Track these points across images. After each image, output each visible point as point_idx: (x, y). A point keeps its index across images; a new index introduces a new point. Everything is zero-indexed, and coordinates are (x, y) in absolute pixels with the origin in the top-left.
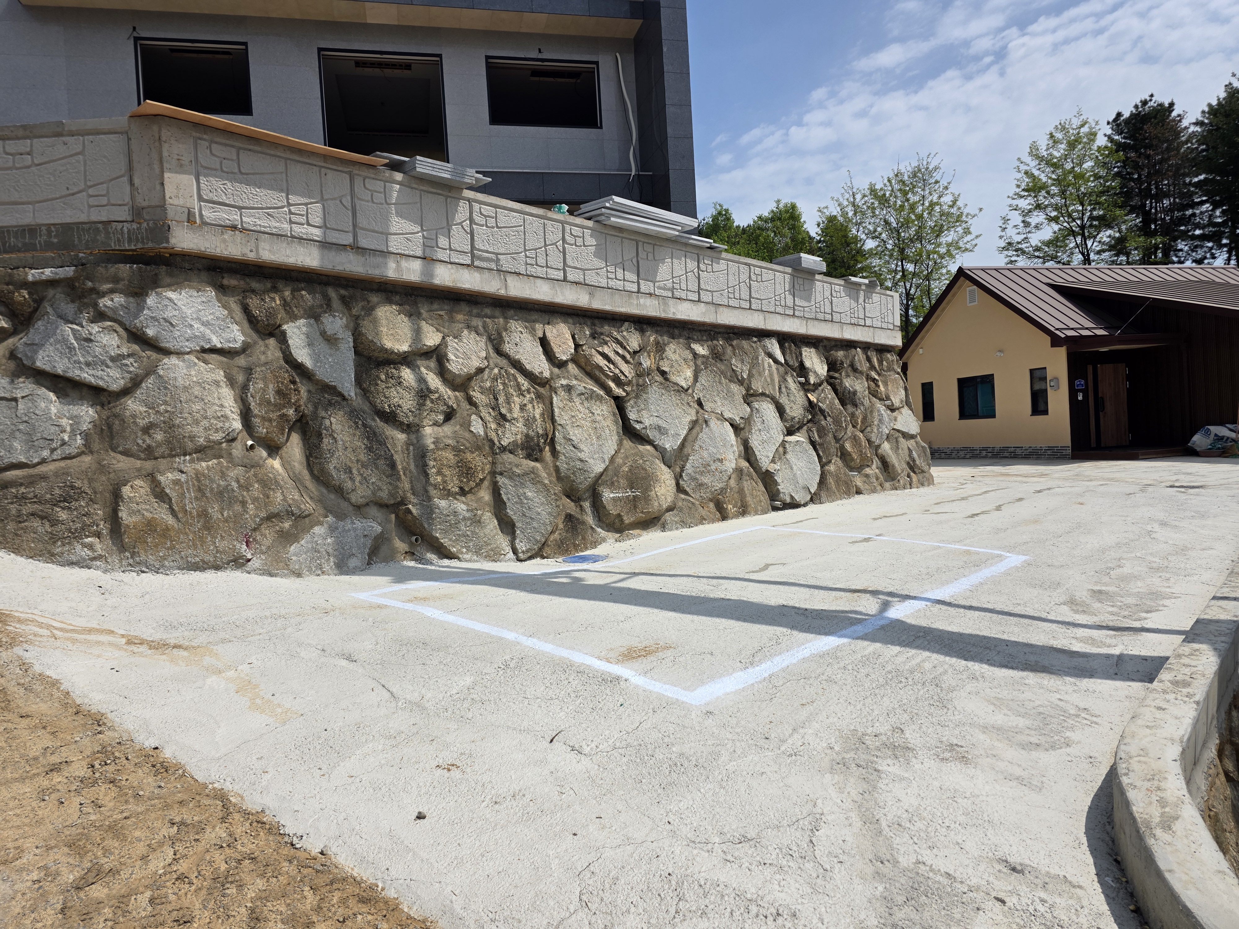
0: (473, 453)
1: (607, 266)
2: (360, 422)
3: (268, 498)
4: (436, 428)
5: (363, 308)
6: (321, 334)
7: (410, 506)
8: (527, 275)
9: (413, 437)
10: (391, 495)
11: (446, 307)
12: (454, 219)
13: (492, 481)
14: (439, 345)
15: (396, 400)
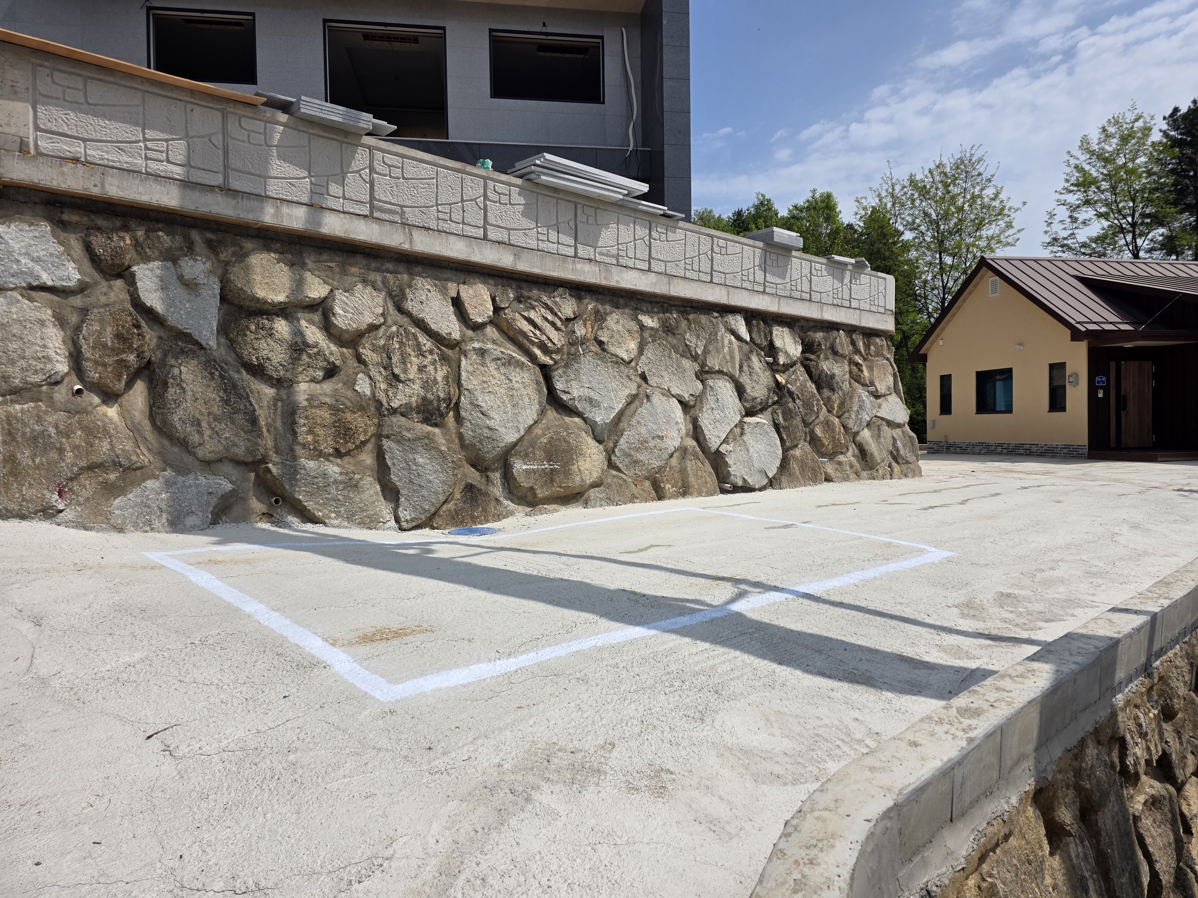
0: (354, 413)
1: (537, 227)
2: (217, 373)
3: (92, 446)
4: (313, 385)
5: (234, 254)
6: (178, 278)
7: (270, 465)
8: (439, 231)
9: (283, 392)
10: (249, 452)
11: (338, 259)
12: (349, 166)
13: (377, 444)
14: (326, 298)
15: (265, 352)
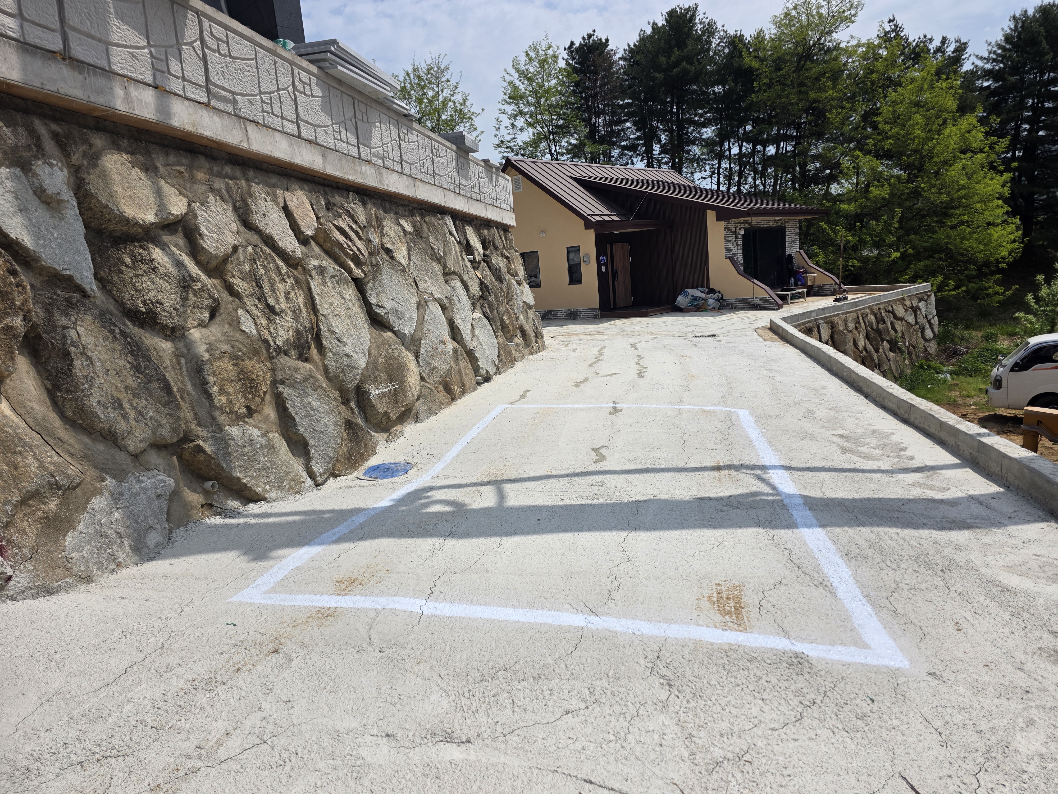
0: (251, 359)
1: (333, 124)
4: (203, 330)
5: (85, 155)
6: (35, 193)
7: (201, 442)
8: (265, 126)
11: (184, 161)
13: (273, 392)
14: (186, 214)
